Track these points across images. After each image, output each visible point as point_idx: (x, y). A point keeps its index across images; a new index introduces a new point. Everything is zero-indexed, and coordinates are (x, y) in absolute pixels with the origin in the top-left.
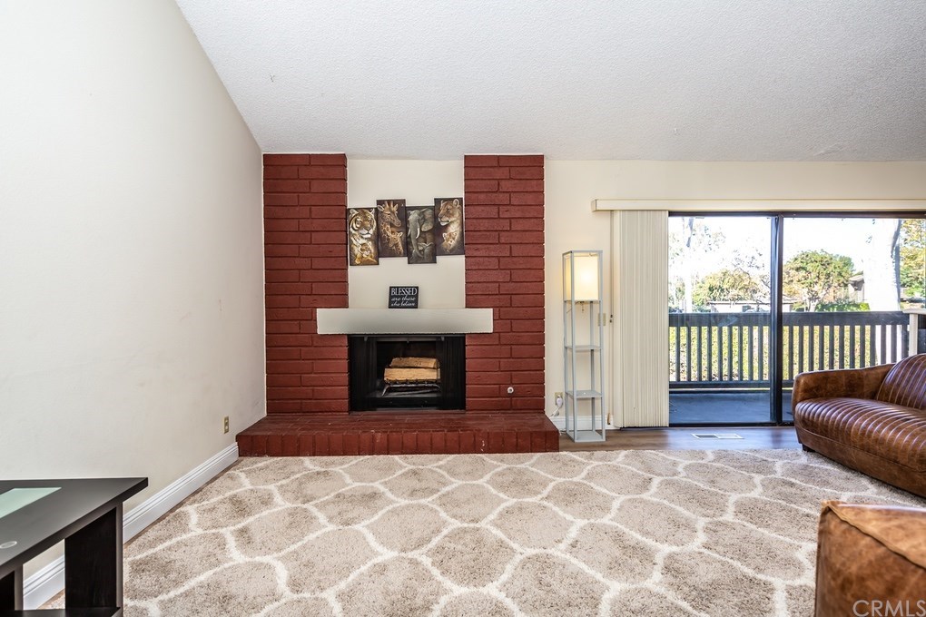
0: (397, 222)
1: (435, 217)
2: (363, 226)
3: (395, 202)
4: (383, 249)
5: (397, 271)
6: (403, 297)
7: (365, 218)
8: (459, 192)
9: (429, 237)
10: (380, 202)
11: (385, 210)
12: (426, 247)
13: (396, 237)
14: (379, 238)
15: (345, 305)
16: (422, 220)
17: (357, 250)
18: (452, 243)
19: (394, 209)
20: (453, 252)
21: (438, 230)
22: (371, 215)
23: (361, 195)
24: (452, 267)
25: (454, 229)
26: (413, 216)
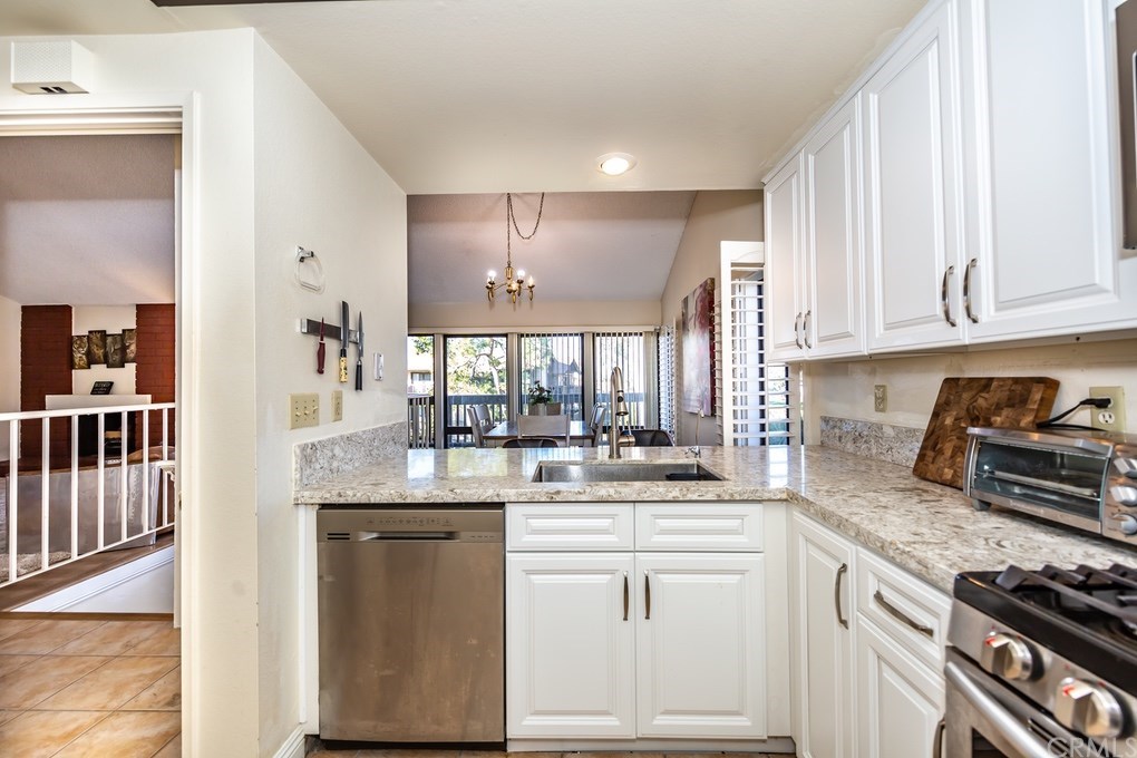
0: (100, 343)
1: (123, 340)
2: (80, 346)
3: (99, 332)
4: (91, 361)
5: (100, 373)
6: (103, 389)
7: (82, 341)
8: (134, 327)
9: (119, 352)
10: (90, 332)
11: (93, 337)
12: (117, 358)
13: (100, 353)
14: (89, 353)
15: (69, 392)
16: (114, 343)
17: (77, 361)
18: (132, 355)
19: (99, 336)
20: (132, 361)
21: (124, 348)
22: (85, 339)
23: (79, 328)
24: (131, 368)
25: (133, 347)
26: (109, 340)
